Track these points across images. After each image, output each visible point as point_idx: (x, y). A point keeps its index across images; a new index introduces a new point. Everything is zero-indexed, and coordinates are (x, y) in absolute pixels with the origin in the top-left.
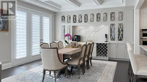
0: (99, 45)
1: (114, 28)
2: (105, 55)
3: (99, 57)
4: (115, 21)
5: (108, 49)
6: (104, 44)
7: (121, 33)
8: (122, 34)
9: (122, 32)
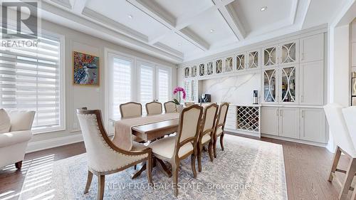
0: (241, 110)
1: (273, 78)
2: (254, 128)
3: (241, 131)
4: (276, 65)
5: (259, 118)
6: (251, 108)
7: (290, 87)
8: (292, 88)
9: (292, 84)
